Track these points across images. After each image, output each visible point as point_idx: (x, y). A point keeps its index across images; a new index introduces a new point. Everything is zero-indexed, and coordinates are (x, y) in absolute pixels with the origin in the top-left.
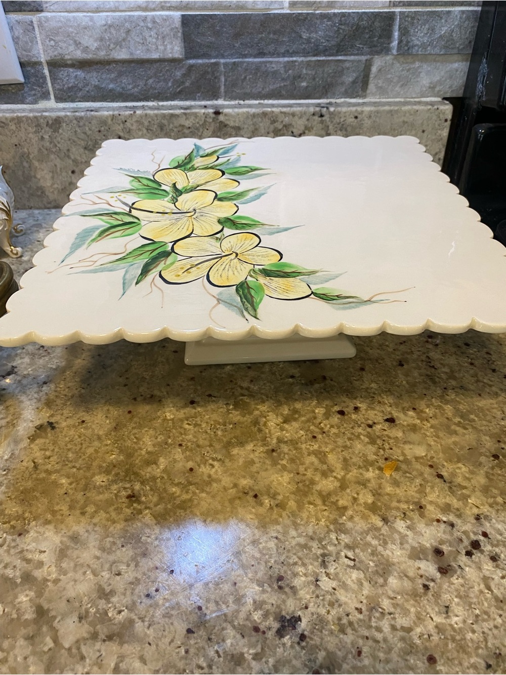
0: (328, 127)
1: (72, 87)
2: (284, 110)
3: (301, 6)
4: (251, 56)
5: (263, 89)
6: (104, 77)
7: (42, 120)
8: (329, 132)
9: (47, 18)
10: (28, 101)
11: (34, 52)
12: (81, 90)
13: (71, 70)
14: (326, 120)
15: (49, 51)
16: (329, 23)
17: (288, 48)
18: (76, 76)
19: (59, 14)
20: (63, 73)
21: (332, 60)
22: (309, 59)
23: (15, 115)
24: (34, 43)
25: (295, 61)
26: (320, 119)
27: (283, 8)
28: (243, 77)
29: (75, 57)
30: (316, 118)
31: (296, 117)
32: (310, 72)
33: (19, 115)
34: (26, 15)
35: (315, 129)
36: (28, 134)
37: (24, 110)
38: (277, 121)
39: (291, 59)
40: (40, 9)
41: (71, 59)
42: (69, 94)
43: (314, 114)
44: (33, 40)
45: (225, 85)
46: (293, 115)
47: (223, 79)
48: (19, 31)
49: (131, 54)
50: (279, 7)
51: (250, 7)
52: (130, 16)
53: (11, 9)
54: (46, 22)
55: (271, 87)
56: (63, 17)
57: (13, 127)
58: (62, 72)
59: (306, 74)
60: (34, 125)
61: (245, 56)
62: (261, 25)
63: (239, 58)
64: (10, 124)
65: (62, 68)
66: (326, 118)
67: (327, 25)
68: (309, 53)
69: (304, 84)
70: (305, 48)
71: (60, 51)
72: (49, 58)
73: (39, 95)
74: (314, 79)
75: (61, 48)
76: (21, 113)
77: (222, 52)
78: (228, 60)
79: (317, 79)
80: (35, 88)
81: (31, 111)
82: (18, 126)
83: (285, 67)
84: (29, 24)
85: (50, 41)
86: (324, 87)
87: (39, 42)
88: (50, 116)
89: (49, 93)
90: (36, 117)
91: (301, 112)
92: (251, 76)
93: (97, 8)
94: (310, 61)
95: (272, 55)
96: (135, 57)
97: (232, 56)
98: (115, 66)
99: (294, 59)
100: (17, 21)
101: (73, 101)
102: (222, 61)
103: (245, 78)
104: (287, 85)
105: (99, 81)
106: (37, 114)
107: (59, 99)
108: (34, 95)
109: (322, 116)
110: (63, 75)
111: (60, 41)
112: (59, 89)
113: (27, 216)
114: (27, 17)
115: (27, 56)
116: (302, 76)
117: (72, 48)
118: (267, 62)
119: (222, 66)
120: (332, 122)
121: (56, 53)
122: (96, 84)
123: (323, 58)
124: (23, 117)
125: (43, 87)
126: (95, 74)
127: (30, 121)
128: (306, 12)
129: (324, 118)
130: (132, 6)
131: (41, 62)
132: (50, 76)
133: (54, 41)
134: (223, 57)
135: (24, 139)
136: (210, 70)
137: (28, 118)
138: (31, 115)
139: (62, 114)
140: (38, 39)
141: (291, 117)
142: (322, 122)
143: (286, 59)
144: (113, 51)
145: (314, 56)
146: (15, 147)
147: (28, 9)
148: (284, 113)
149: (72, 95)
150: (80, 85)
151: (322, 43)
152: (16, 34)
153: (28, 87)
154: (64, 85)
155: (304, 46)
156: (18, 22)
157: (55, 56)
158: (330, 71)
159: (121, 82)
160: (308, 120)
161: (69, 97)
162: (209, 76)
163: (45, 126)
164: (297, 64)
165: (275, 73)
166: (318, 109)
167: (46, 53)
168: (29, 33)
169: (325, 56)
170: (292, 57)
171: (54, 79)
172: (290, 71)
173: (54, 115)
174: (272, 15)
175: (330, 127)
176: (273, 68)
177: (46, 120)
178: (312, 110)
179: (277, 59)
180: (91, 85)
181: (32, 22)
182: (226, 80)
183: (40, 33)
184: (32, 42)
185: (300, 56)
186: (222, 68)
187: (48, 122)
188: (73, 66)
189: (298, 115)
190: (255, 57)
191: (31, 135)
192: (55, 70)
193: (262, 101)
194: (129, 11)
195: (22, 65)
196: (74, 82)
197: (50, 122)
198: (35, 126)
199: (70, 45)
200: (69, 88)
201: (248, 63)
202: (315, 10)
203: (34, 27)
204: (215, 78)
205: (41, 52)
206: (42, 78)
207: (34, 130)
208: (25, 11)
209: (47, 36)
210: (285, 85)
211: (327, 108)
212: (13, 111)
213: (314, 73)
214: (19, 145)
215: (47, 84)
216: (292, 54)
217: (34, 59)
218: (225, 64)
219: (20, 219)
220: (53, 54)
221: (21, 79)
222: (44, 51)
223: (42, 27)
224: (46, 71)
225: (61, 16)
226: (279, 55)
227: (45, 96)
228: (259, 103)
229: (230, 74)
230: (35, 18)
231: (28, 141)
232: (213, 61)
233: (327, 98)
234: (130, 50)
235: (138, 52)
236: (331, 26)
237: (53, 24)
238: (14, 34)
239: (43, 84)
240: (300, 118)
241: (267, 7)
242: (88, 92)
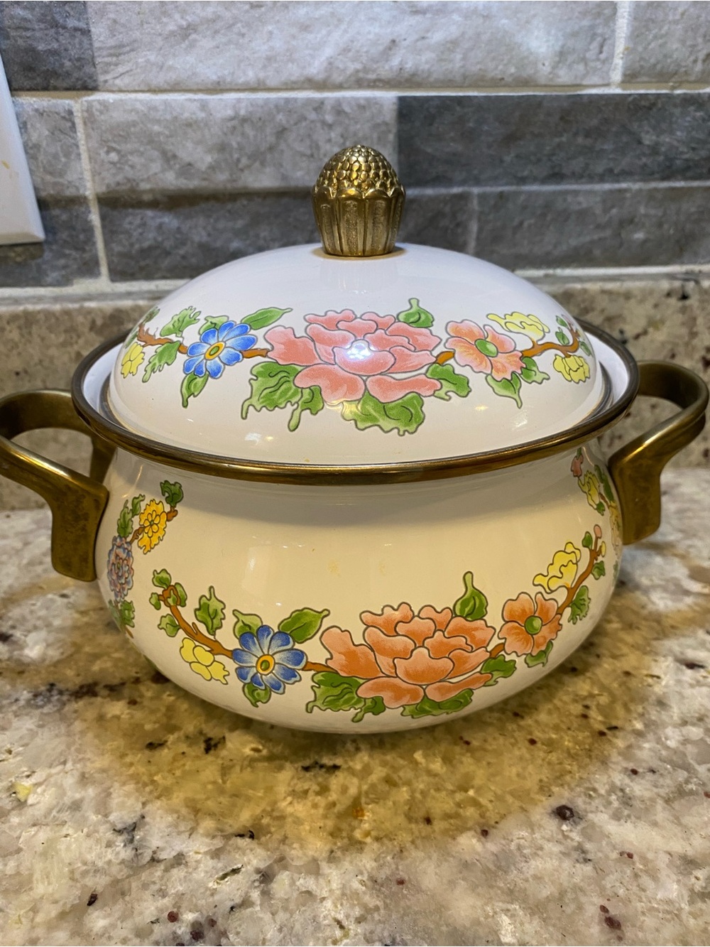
0: (695, 319)
1: (150, 248)
2: (610, 286)
3: (645, 79)
4: (535, 180)
5: (555, 247)
6: (221, 225)
7: (80, 319)
8: (695, 330)
9: (105, 106)
10: (49, 280)
11: (71, 176)
12: (168, 253)
13: (150, 213)
14: (691, 306)
15: (104, 174)
16: (698, 114)
17: (612, 165)
18: (160, 227)
19: (133, 96)
20: (132, 220)
21: (698, 188)
22: (653, 185)
23: (21, 308)
24: (73, 157)
25: (625, 190)
26: (680, 304)
27: (608, 85)
28: (516, 222)
29: (161, 185)
30: (673, 301)
31: (633, 301)
32: (652, 212)
33: (30, 307)
34: (59, 98)
35: (668, 323)
36: (48, 347)
37: (40, 299)
38: (593, 309)
39: (617, 186)
40: (91, 84)
41: (151, 191)
42: (142, 263)
43: (669, 295)
44: (71, 151)
45: (478, 239)
46: (628, 296)
47: (474, 227)
48: (40, 132)
49: (284, 177)
50: (600, 82)
51: (543, 81)
52: (287, 100)
53: (27, 84)
54: (101, 113)
55: (574, 242)
56: (141, 101)
57: (15, 335)
58: (130, 219)
59: (646, 216)
60: (62, 328)
61: (523, 181)
62: (562, 118)
63: (512, 184)
64: (8, 328)
65: (130, 210)
66: (693, 302)
67: (694, 118)
68: (652, 173)
69: (639, 236)
70: (645, 165)
71: (129, 173)
72: (103, 189)
73: (75, 267)
74: (660, 225)
75: (132, 167)
76: (34, 303)
77: (476, 172)
78: (488, 189)
79: (666, 226)
80: (67, 252)
81: (56, 299)
82: (25, 331)
83: (604, 201)
84: (64, 118)
85: (108, 152)
86: (678, 241)
87: (85, 156)
88: (101, 310)
89: (97, 263)
90: (67, 313)
91: (643, 290)
92: (532, 221)
93: (219, 83)
94: (656, 189)
95: (578, 177)
96: (293, 184)
97: (495, 180)
98: (245, 202)
99: (624, 185)
100: (37, 110)
101: (149, 277)
102: (476, 190)
103: (521, 223)
104: (605, 239)
105: (209, 235)
106: (71, 306)
107: (118, 274)
108: (65, 267)
109: (684, 297)
110: (130, 223)
111: (132, 153)
112: (121, 255)
113: (34, 526)
114: (60, 101)
115: (55, 184)
116: (636, 220)
117: (156, 167)
118: (567, 192)
119: (475, 202)
120: (703, 309)
121: (120, 178)
122: (205, 239)
123: (680, 184)
124: (39, 312)
125: (84, 250)
126: (201, 221)
127: (53, 320)
128: (653, 91)
129: (688, 302)
130: (293, 78)
131: (85, 198)
132: (104, 227)
133: (118, 152)
134: (477, 182)
135: (36, 359)
136: (447, 209)
137: (48, 314)
138: (57, 307)
139: (127, 303)
140: (83, 149)
141: (622, 300)
142: (683, 310)
143: (607, 186)
144: (246, 172)
145: (663, 179)
146: (14, 377)
147: (65, 85)
148: (609, 293)
149: (147, 265)
150: (167, 244)
151: (682, 153)
152: (34, 137)
153: (51, 250)
154: (132, 245)
155: (644, 160)
156: (40, 113)
157: (118, 184)
158: (693, 210)
159: (257, 236)
160: (656, 306)
161: (141, 269)
162: (444, 222)
163: (86, 330)
164: (628, 195)
165: (583, 214)
166: (677, 284)
167: (97, 178)
168: (62, 137)
169: (685, 179)
170: (618, 181)
171: (110, 231)
172: (614, 211)
173: (108, 306)
174: (585, 100)
175: (700, 321)
176: (579, 203)
177: (89, 317)
178: (665, 285)
179: (588, 187)
180: (193, 242)
181: (70, 113)
182: (480, 230)
183: (88, 136)
184: (67, 155)
185: (635, 181)
186: (475, 205)
187: (93, 322)
188: (154, 204)
189: (636, 297)
190: (544, 181)
191: (53, 351)
192: (115, 213)
193: (551, 271)
194: (287, 89)
195: (43, 204)
196: (155, 239)
197: (99, 322)
198: (66, 331)
199: (152, 160)
200: (142, 251)
201: (530, 194)
202: (674, 88)
203: (74, 124)
204: (458, 225)
205: (87, 175)
206: (84, 231)
207: (61, 339)
208: (56, 89)
209: (104, 142)
210: (600, 239)
211: (697, 282)
212: (16, 301)
213: (660, 214)
214: (26, 372)
215: (94, 244)
216: (618, 175)
217: (70, 192)
218: (482, 197)
219: (17, 534)
220: (111, 179)
221: (38, 233)
222: (95, 173)
223: (92, 123)
224: (95, 218)
225: (136, 100)
226: (591, 178)
227: (90, 269)
228: (546, 276)
229: (491, 217)
230: (77, 104)
231: (46, 363)
232: (456, 190)
233: (682, 263)
234: (282, 170)
235: (299, 174)
236: (704, 120)
237: (118, 116)
238: (29, 139)
239: (85, 243)
240: (642, 301)
241: (578, 82)
242: (184, 257)
